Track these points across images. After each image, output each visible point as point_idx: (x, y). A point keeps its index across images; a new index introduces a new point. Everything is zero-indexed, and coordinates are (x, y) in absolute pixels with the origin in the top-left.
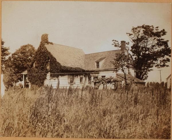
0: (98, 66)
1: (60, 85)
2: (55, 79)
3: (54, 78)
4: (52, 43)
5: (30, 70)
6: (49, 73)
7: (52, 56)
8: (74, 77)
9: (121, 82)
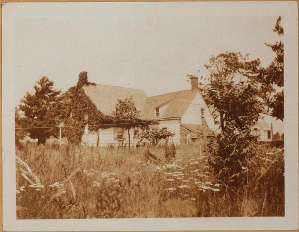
0: (158, 114)
1: (100, 142)
2: (93, 134)
3: (93, 132)
4: (94, 84)
5: (66, 122)
6: (87, 125)
7: (90, 102)
8: (124, 131)
9: (186, 136)
